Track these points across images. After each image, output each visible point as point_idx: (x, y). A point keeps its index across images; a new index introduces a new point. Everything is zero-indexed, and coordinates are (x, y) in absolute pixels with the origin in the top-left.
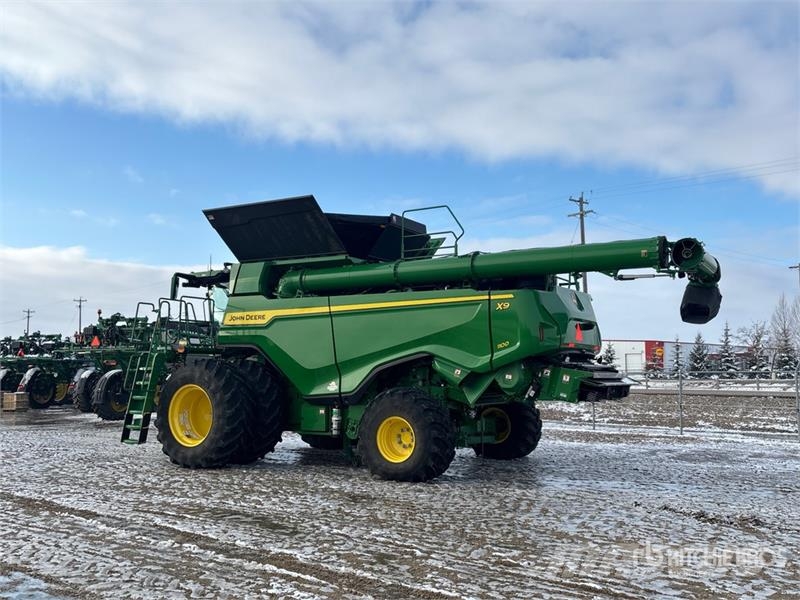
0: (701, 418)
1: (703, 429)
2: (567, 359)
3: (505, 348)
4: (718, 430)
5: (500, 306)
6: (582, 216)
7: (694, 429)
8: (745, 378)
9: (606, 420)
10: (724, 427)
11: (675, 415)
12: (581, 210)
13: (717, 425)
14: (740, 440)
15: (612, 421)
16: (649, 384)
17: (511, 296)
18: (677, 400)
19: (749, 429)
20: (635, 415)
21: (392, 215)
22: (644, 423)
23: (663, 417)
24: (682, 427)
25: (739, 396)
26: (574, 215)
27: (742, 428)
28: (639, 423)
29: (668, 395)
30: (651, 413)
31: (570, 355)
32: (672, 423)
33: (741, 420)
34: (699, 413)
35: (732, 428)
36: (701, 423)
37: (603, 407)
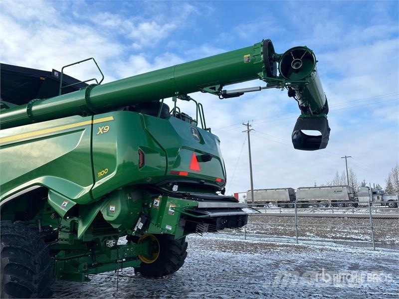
0: (308, 231)
1: (310, 238)
2: (175, 188)
3: (105, 176)
4: (319, 238)
5: (101, 130)
6: (248, 131)
7: (304, 238)
8: (324, 207)
9: (255, 232)
10: (322, 236)
11: (293, 229)
12: (248, 129)
13: (317, 235)
14: (335, 248)
15: (258, 233)
16: (281, 210)
17: (111, 118)
18: (294, 220)
19: (337, 238)
20: (271, 229)
21: (54, 70)
22: (276, 233)
23: (286, 230)
24: (298, 236)
25: (328, 217)
26: (245, 131)
27: (333, 238)
28: (273, 234)
29: (290, 216)
30: (280, 227)
31: (179, 184)
32: (292, 234)
33: (331, 232)
34: (307, 227)
35: (326, 237)
36: (308, 234)
37: (254, 224)
